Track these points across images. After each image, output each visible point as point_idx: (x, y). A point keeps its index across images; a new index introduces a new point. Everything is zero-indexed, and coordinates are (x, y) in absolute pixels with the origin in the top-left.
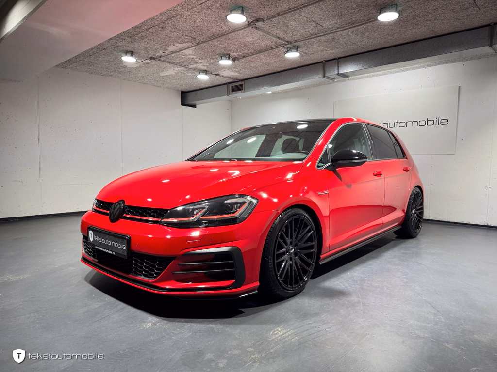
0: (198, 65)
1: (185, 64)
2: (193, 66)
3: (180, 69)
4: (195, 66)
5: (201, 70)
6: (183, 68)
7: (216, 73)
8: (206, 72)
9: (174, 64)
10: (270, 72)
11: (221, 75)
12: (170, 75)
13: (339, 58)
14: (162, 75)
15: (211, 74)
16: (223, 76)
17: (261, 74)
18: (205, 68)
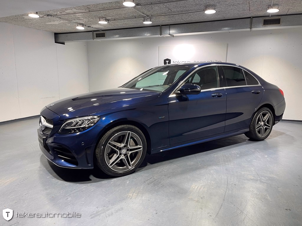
0: (80, 20)
1: (71, 19)
2: (75, 21)
3: (64, 22)
4: (77, 21)
5: (79, 24)
6: (67, 22)
7: (89, 26)
8: (83, 25)
9: (63, 19)
10: (125, 28)
11: (92, 26)
12: (53, 24)
13: (170, 25)
14: (48, 24)
15: (85, 26)
16: (92, 27)
17: (119, 28)
18: (83, 23)
